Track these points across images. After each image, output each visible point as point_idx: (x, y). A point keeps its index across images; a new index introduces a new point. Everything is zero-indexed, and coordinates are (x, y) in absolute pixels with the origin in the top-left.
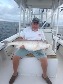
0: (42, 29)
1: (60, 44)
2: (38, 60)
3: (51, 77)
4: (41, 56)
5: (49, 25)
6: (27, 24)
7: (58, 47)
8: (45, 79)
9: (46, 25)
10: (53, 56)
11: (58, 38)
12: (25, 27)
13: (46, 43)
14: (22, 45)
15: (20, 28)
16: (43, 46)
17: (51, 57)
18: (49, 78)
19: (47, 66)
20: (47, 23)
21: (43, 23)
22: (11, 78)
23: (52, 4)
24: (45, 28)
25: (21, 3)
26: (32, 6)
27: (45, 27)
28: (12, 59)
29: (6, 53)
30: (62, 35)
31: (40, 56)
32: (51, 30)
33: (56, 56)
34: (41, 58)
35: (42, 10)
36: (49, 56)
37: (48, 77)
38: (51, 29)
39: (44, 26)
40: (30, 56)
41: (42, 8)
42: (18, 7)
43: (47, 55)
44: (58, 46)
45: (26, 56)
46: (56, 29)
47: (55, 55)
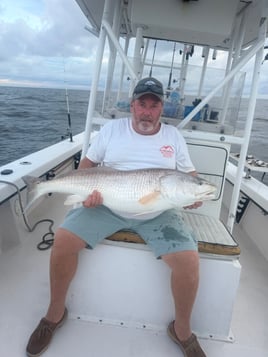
0: (184, 128)
1: (248, 200)
2: (159, 258)
3: (207, 335)
4: (175, 242)
5: (214, 115)
6: (123, 104)
7: (240, 211)
8: (181, 343)
9: (202, 116)
10: (220, 248)
11: (245, 174)
12: (113, 117)
13: (194, 181)
14: (90, 192)
15: (91, 118)
16: (180, 192)
17: (212, 253)
18: (197, 342)
19: (197, 287)
20: (206, 106)
21: (191, 105)
22: (36, 331)
23: (233, 31)
24: (194, 128)
25: (104, 15)
26: (147, 28)
27: (197, 120)
28: (42, 247)
29: (19, 220)
30: (260, 162)
31: (171, 242)
32: (221, 136)
33: (234, 251)
34: (173, 250)
35: (185, 48)
36: (207, 247)
37: (194, 338)
38: (222, 132)
39: (194, 119)
40: (125, 241)
41: (186, 43)
42: (86, 28)
43: (200, 243)
44: (242, 206)
45: (107, 238)
46: (242, 137)
47: (232, 243)
